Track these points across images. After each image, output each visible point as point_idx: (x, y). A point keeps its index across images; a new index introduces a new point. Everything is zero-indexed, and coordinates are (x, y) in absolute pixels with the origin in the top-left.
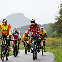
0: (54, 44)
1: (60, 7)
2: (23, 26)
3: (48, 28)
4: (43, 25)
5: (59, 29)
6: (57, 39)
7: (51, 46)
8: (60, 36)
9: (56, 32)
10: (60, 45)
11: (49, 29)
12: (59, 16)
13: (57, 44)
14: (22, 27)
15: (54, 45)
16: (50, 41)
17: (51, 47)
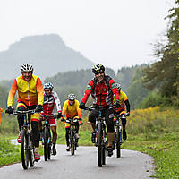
0: (151, 126)
1: (171, 16)
2: (59, 74)
3: (134, 79)
4: (119, 71)
5: (167, 82)
6: (161, 111)
7: (142, 132)
8: (170, 102)
9: (157, 90)
10: (170, 129)
11: (136, 81)
12: (166, 43)
13: (160, 126)
14: (55, 77)
15: (151, 130)
16: (139, 117)
17: (142, 135)
